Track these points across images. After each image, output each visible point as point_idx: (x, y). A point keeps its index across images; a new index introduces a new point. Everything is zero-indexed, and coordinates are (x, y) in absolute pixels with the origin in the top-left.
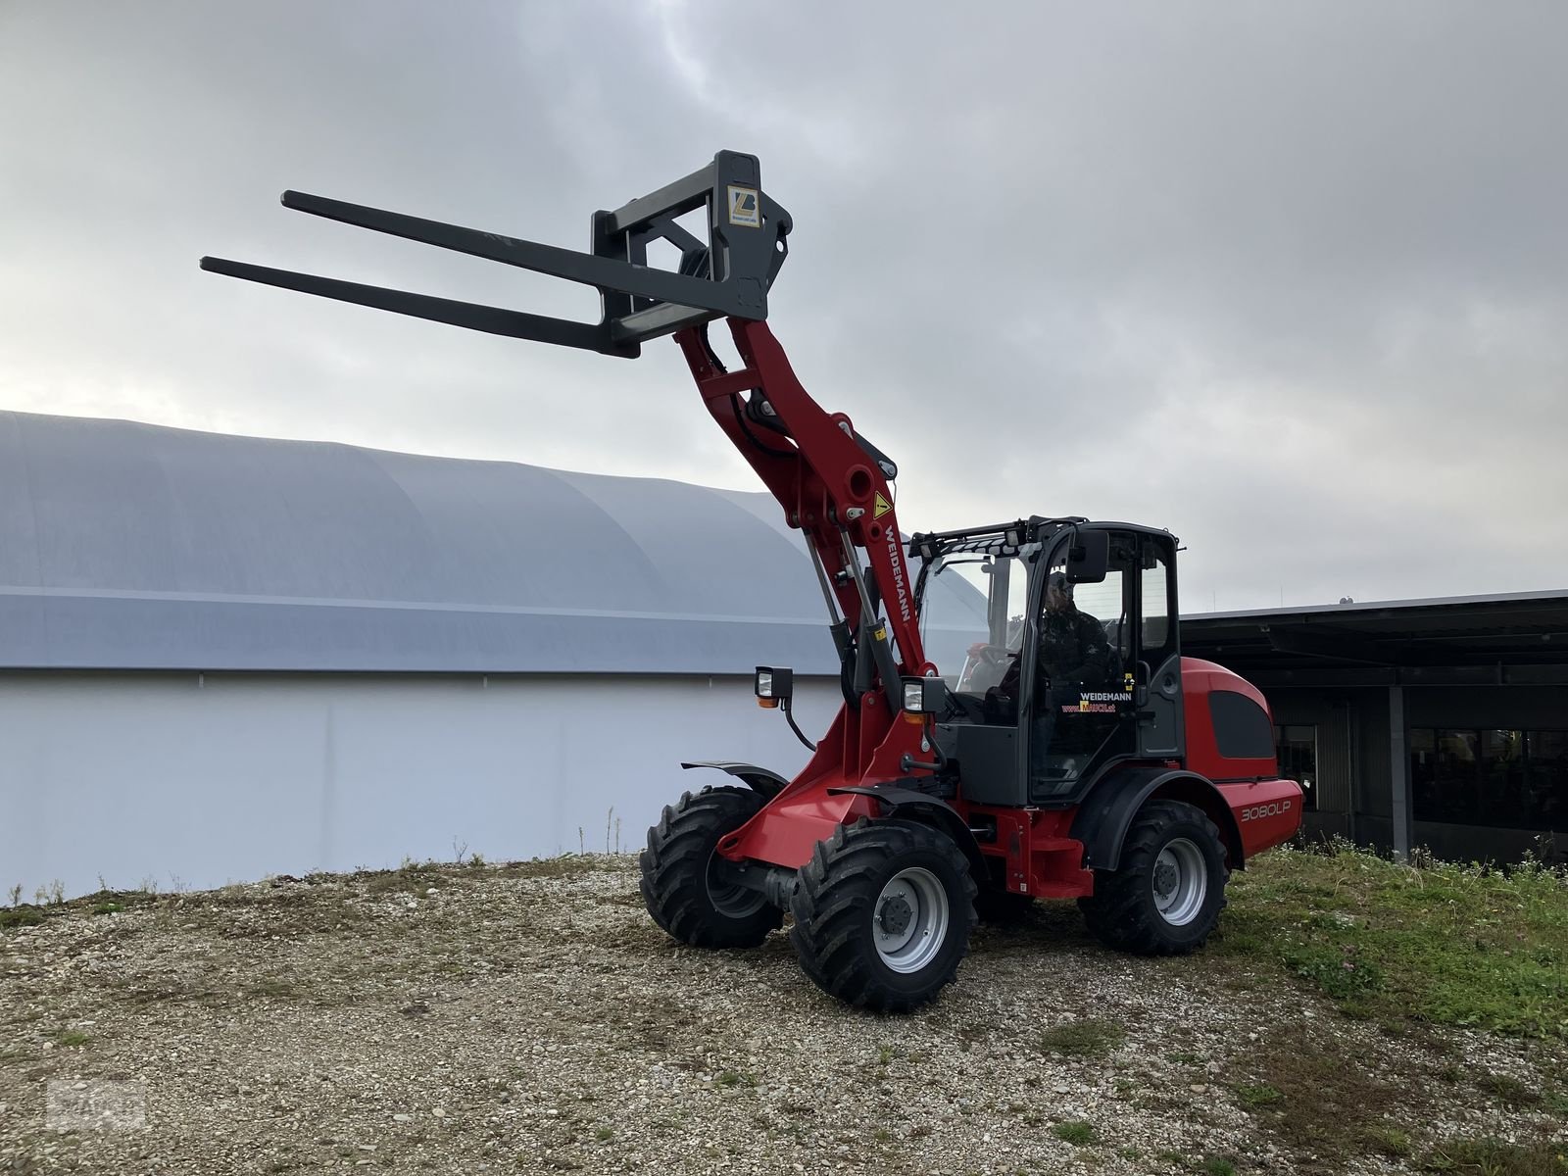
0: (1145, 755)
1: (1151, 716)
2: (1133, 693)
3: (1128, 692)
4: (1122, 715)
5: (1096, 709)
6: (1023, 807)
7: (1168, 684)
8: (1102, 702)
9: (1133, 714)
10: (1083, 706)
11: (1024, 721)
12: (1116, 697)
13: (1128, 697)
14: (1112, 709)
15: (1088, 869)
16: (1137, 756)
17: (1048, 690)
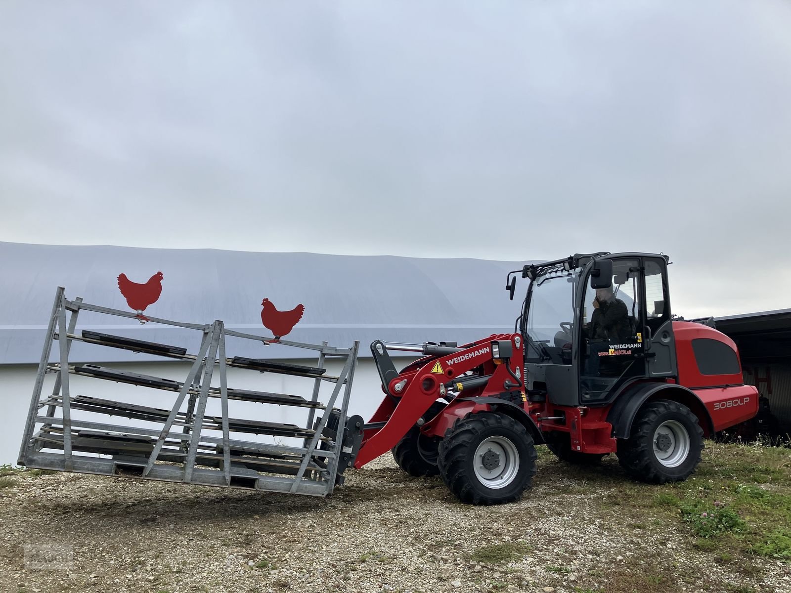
0: (651, 376)
1: (653, 355)
2: (642, 343)
3: (639, 343)
4: (636, 355)
5: (619, 353)
6: (576, 406)
7: (665, 337)
8: (623, 349)
9: (642, 354)
10: (611, 352)
11: (575, 362)
12: (632, 346)
13: (640, 346)
14: (629, 352)
15: (614, 438)
16: (647, 376)
17: (588, 345)
